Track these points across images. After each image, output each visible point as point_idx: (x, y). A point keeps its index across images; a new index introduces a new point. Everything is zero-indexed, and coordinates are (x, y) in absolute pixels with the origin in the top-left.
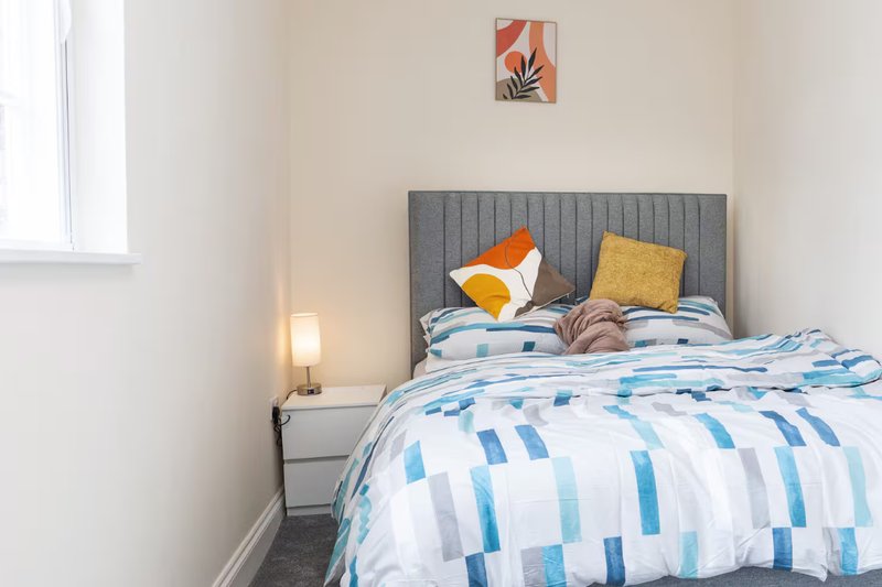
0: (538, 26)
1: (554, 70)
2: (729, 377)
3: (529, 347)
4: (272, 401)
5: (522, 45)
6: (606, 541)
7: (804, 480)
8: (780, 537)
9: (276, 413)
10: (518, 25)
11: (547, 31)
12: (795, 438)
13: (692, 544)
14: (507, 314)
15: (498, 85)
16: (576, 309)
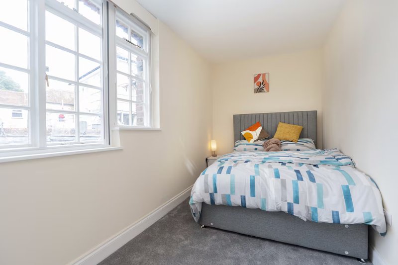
0: (264, 75)
1: (268, 84)
2: (295, 160)
3: (256, 149)
4: (206, 157)
5: (260, 80)
6: (241, 196)
7: (300, 190)
8: (290, 205)
9: (207, 159)
10: (259, 75)
11: (267, 75)
12: (300, 178)
13: (264, 201)
14: (252, 141)
15: (255, 90)
16: (268, 140)
